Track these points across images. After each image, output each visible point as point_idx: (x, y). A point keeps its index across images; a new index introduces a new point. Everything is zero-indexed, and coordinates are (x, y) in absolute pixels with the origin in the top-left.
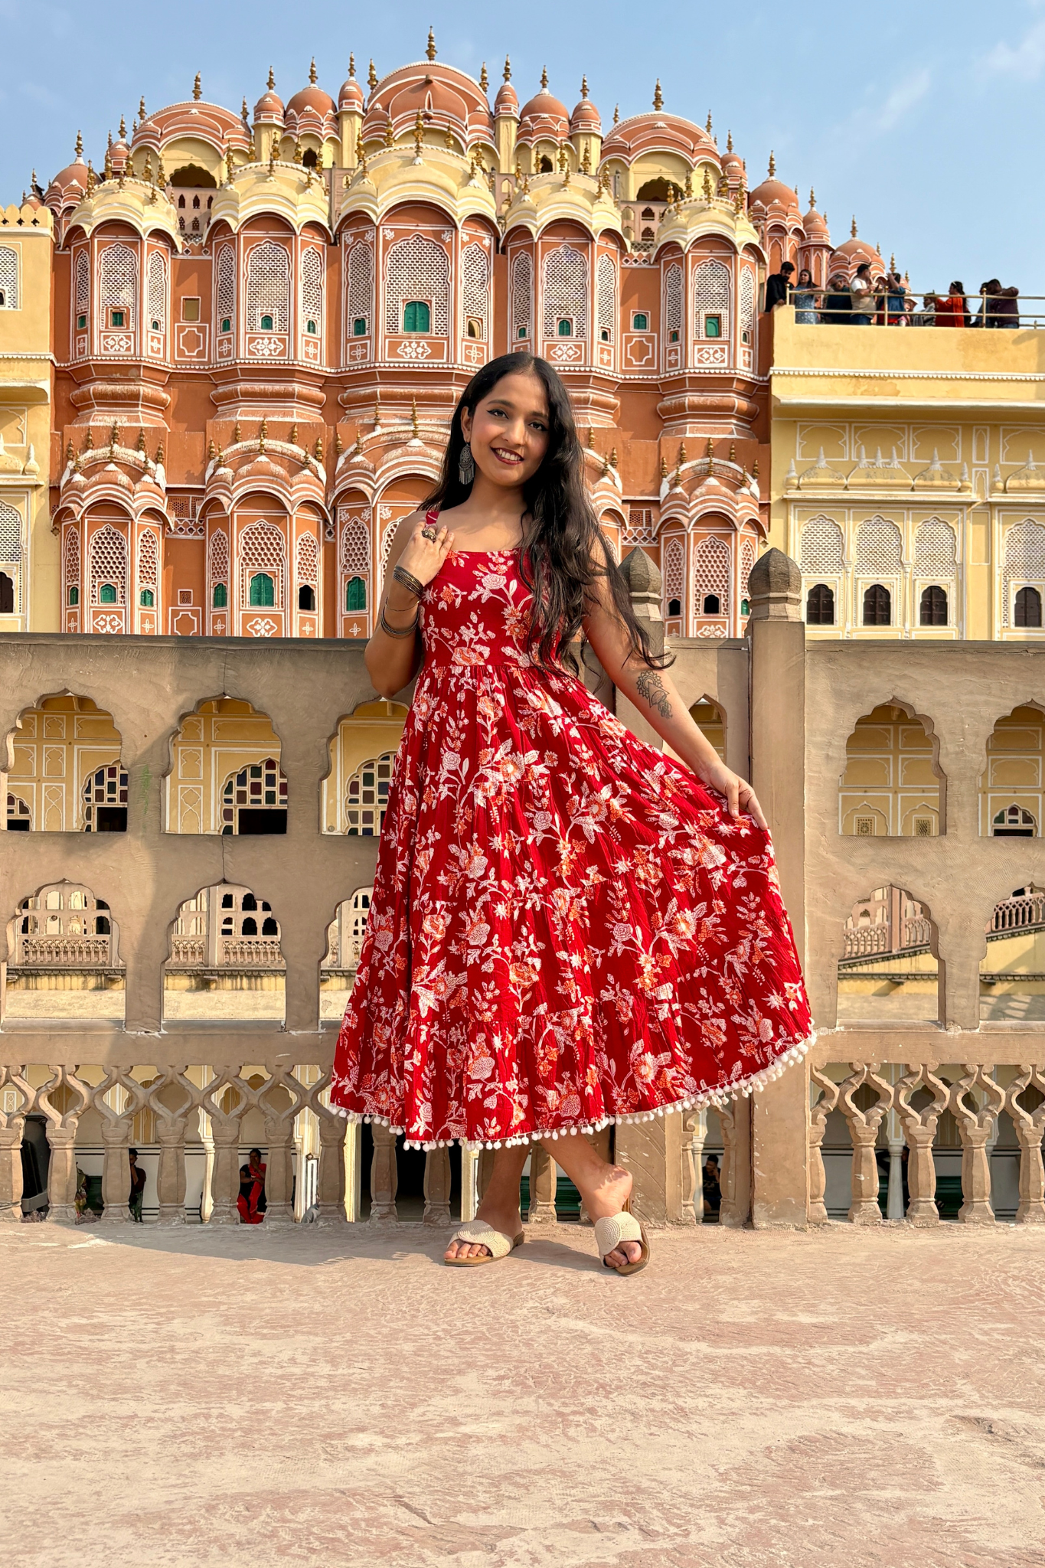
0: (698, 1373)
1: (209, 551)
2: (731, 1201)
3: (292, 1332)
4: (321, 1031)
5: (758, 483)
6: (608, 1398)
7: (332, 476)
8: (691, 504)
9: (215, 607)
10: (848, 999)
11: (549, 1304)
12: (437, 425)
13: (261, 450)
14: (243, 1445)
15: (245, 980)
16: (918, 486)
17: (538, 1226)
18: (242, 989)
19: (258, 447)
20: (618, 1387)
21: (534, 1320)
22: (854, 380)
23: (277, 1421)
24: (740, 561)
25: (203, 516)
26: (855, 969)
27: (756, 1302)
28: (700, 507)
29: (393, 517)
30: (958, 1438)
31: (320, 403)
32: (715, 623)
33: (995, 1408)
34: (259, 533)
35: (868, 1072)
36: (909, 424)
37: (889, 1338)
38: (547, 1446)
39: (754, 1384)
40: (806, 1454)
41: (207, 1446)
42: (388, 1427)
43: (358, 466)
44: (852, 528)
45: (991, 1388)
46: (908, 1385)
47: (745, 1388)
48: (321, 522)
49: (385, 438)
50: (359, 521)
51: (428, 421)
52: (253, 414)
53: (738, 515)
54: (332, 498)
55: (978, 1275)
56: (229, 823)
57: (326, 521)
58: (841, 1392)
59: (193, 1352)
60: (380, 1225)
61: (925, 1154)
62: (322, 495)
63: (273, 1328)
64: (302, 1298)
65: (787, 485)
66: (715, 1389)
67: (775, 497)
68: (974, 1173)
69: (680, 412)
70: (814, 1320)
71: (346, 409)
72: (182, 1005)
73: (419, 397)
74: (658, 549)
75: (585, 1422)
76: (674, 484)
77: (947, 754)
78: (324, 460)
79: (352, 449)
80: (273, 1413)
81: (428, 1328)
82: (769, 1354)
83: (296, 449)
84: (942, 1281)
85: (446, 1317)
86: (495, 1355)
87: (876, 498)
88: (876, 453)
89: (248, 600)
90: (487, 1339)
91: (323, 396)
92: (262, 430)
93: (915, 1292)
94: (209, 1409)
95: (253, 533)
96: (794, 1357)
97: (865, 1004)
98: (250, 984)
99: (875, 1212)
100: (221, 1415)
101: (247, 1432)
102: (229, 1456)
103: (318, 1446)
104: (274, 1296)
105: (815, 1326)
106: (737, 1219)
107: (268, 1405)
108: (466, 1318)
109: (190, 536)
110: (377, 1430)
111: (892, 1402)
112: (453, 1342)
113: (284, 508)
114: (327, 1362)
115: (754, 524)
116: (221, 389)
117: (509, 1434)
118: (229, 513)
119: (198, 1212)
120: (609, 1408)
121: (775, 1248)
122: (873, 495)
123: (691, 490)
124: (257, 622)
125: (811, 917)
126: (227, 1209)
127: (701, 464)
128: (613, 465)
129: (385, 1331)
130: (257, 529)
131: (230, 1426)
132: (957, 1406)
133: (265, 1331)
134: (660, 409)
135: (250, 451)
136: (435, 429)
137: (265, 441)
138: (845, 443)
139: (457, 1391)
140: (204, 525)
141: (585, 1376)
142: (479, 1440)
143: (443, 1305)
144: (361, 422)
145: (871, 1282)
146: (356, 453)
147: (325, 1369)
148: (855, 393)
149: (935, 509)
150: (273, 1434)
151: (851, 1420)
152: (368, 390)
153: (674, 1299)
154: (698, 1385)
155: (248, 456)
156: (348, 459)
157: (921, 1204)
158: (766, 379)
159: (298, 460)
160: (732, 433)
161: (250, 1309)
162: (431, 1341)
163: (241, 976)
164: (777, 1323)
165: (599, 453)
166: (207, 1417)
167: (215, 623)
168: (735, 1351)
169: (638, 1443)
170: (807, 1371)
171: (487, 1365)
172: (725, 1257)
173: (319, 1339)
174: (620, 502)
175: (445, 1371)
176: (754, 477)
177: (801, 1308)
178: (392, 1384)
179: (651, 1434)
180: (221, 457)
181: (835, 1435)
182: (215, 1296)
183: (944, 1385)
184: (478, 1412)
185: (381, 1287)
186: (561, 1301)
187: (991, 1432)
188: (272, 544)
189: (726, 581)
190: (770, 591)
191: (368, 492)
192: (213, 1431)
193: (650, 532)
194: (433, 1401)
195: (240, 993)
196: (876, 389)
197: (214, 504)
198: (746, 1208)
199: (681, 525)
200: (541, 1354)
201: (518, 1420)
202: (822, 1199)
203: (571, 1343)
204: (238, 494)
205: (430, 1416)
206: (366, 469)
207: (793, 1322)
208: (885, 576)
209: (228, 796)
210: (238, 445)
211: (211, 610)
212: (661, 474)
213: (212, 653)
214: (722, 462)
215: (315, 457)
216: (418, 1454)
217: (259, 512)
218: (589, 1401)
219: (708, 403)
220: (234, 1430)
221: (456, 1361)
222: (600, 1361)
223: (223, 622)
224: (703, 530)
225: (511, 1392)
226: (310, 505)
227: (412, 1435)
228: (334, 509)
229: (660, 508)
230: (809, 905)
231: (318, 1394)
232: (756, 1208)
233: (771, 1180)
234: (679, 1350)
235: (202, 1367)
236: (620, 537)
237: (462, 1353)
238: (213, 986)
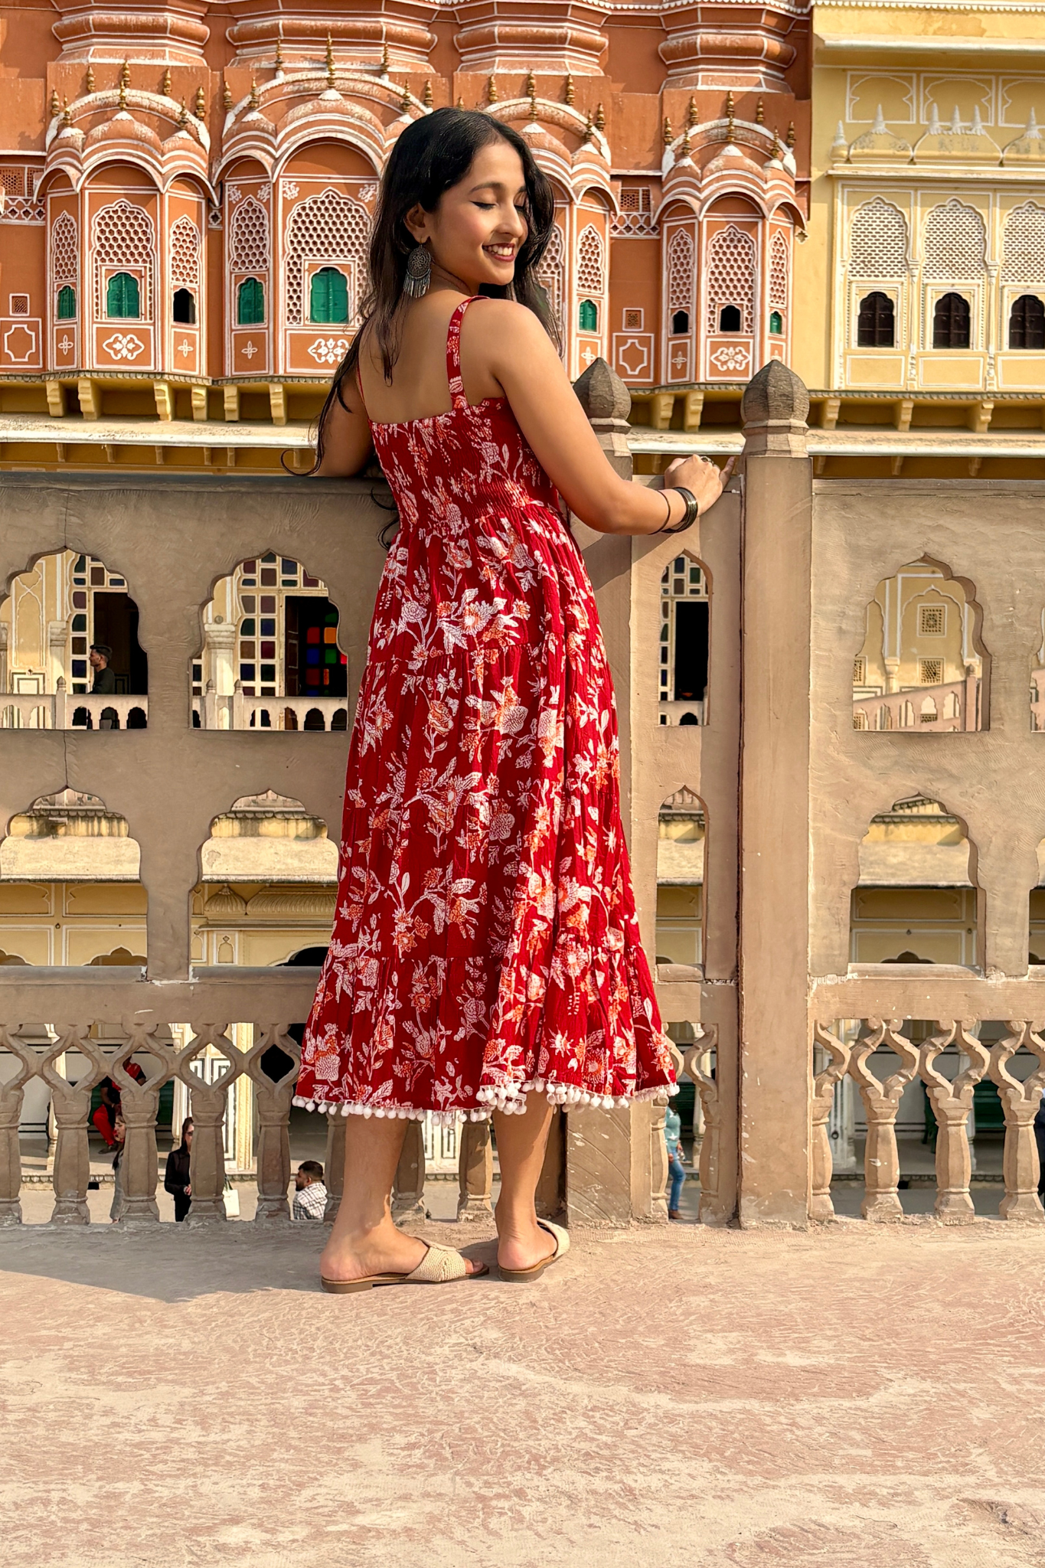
0: (655, 1439)
1: (51, 241)
2: (713, 1192)
3: (153, 1381)
4: (192, 980)
5: (793, 153)
6: (541, 1475)
7: (217, 139)
8: (704, 182)
9: (59, 317)
10: (905, 849)
11: (477, 1340)
12: (361, 71)
13: (122, 105)
14: (90, 1543)
15: (104, 823)
16: (1008, 159)
17: (469, 1226)
18: (100, 835)
19: (117, 100)
20: (555, 1460)
21: (456, 1362)
22: (924, 14)
23: (133, 1510)
24: (768, 260)
25: (43, 194)
26: (915, 810)
27: (734, 1336)
28: (716, 185)
29: (301, 196)
30: (965, 1530)
31: (201, 39)
32: (735, 345)
33: (1015, 1488)
34: (119, 218)
35: (888, 1030)
36: (998, 75)
37: (895, 1388)
38: (462, 1543)
39: (722, 1454)
40: (777, 1554)
41: (45, 1545)
42: (269, 1517)
43: (250, 126)
44: (920, 217)
45: (1011, 1460)
46: (910, 1455)
47: (710, 1461)
48: (204, 202)
49: (290, 88)
50: (254, 201)
51: (348, 66)
52: (110, 54)
53: (767, 197)
54: (218, 170)
55: (1015, 1296)
56: (81, 611)
57: (209, 201)
58: (827, 1466)
59: (29, 1409)
60: (269, 1225)
61: (957, 1133)
62: (205, 165)
63: (130, 1374)
64: (167, 1331)
65: (833, 156)
66: (674, 1462)
67: (816, 174)
68: (1020, 1156)
69: (689, 56)
70: (804, 1362)
71: (237, 47)
72: (20, 856)
73: (336, 33)
74: (659, 242)
75: (511, 1509)
76: (681, 154)
77: (993, 628)
78: (207, 118)
79: (244, 103)
80: (128, 1497)
81: (324, 1375)
82: (744, 1411)
83: (169, 103)
84: (970, 1305)
85: (347, 1358)
86: (405, 1413)
87: (953, 175)
88: (953, 113)
89: (105, 308)
90: (398, 1390)
91: (205, 30)
92: (122, 77)
93: (935, 1320)
94: (48, 1491)
95: (111, 218)
96: (774, 1415)
97: (929, 857)
98: (111, 828)
99: (895, 1206)
100: (63, 1501)
101: (95, 1524)
102: (73, 1558)
103: (182, 1544)
104: (132, 1328)
105: (804, 1370)
106: (720, 1215)
107: (121, 1486)
108: (372, 1360)
109: (26, 221)
110: (255, 1521)
111: (889, 1480)
112: (354, 1395)
113: (153, 183)
114: (196, 1423)
115: (788, 209)
116: (67, 20)
117: (416, 1526)
118: (78, 190)
119: (43, 1128)
120: (542, 1489)
121: (766, 1256)
122: (948, 171)
123: (703, 163)
124: (116, 340)
125: (816, 834)
126: (74, 1205)
127: (717, 127)
128: (598, 127)
129: (270, 1379)
130: (115, 212)
131: (74, 1515)
132: (968, 1485)
133: (120, 1379)
134: (664, 52)
135: (107, 105)
136: (357, 76)
137: (127, 92)
138: (911, 99)
139: (356, 1465)
140: (44, 206)
141: (515, 1444)
142: (379, 1535)
143: (344, 1341)
144: (257, 65)
145: (881, 1306)
146: (250, 108)
147: (192, 1433)
148: (925, 32)
149: (1031, 191)
150: (126, 1528)
151: (836, 1505)
152: (267, 23)
153: (633, 1331)
154: (654, 1456)
155: (103, 113)
156: (239, 117)
157: (952, 1197)
158: (805, 11)
159: (171, 118)
160: (759, 84)
161: (101, 1346)
162: (327, 1393)
163: (99, 818)
164: (759, 1366)
165: (579, 110)
166: (46, 1503)
167: (59, 340)
168: (703, 1407)
169: (574, 1537)
170: (789, 1435)
171: (394, 1429)
172: (702, 1269)
173: (187, 1391)
174: (608, 177)
175: (342, 1437)
176: (789, 145)
177: (790, 1344)
178: (275, 1455)
179: (590, 1526)
180: (67, 113)
181: (814, 1527)
182: (58, 1327)
183: (954, 1456)
184: (381, 1495)
185: (267, 1315)
186: (492, 1334)
187: (1005, 1521)
188: (136, 232)
189: (750, 287)
190: (768, 418)
191: (267, 162)
192: (52, 1523)
193: (648, 218)
194: (326, 1480)
195: (97, 840)
196: (954, 27)
197: (58, 178)
198: (731, 1201)
199: (690, 210)
200: (462, 1412)
201: (429, 1506)
202: (828, 1190)
203: (501, 1396)
204: (90, 164)
205: (321, 1501)
206: (263, 130)
207: (778, 1364)
208: (963, 281)
209: (80, 575)
210: (90, 97)
211: (54, 323)
212: (663, 140)
213: (49, 494)
214: (746, 124)
215: (195, 114)
216: (303, 1555)
217: (118, 190)
218: (517, 1480)
219: (728, 43)
220: (79, 1522)
221: (357, 1422)
222: (535, 1421)
223: (71, 339)
224: (718, 217)
225: (421, 1466)
226: (188, 179)
227: (295, 1529)
228: (221, 184)
229: (662, 187)
230: (814, 820)
231: (184, 1470)
232: (744, 1202)
233: (762, 1167)
234: (634, 1405)
235: (40, 1431)
236: (608, 226)
237: (364, 1412)
238: (62, 831)
